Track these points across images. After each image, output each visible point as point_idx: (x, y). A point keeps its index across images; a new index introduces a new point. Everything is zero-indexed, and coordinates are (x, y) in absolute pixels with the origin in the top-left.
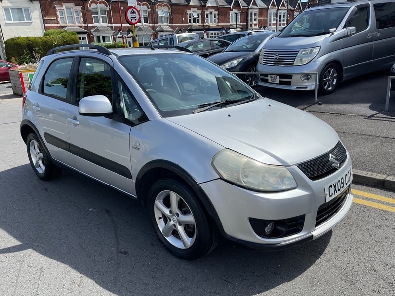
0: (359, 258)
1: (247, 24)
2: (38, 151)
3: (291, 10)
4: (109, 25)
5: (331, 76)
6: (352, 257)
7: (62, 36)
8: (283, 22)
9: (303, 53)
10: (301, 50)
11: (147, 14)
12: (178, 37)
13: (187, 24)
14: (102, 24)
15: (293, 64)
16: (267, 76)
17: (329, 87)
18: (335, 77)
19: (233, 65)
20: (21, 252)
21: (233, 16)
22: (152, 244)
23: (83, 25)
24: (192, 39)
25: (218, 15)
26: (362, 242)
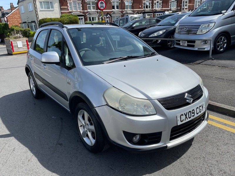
0: (203, 164)
1: (181, 8)
2: (33, 82)
4: (97, 11)
5: (223, 41)
6: (199, 162)
7: (69, 18)
9: (203, 26)
11: (118, 4)
12: (131, 17)
13: (142, 9)
14: (93, 10)
15: (196, 33)
16: (179, 41)
17: (221, 49)
18: (225, 43)
19: (160, 34)
21: (172, 3)
22: (77, 141)
23: (82, 11)
24: (139, 18)
25: (162, 3)
26: (210, 153)
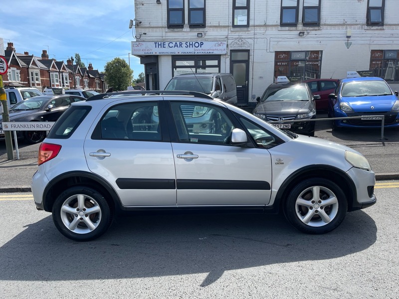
1: (29, 83)
3: (72, 73)
8: (67, 84)
21: (11, 74)
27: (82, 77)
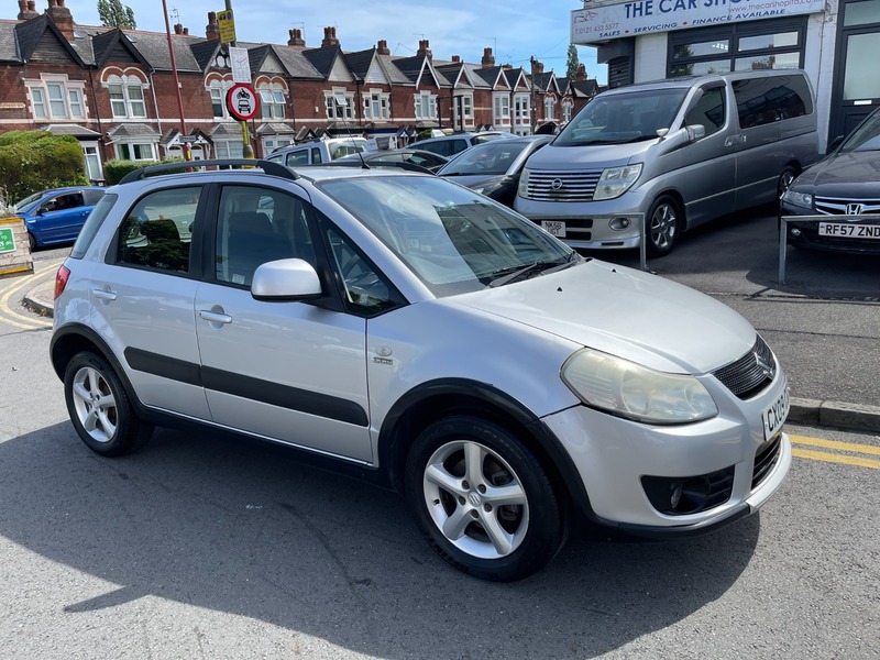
0: (824, 548)
2: (98, 392)
3: (537, 92)
4: (151, 120)
5: (665, 220)
6: (810, 546)
7: (43, 146)
8: (524, 117)
9: (610, 176)
10: (607, 171)
12: (330, 145)
13: (325, 120)
14: (134, 118)
15: (592, 197)
16: (538, 222)
17: (663, 242)
18: (672, 224)
20: (131, 603)
21: (421, 103)
22: (415, 560)
23: (90, 120)
24: (358, 150)
25: (390, 100)
27: (560, 98)
